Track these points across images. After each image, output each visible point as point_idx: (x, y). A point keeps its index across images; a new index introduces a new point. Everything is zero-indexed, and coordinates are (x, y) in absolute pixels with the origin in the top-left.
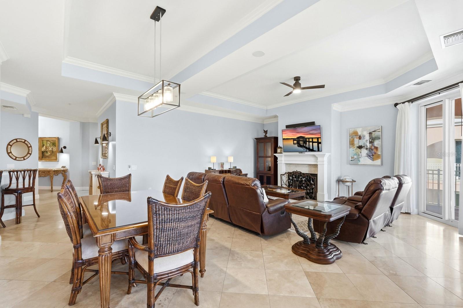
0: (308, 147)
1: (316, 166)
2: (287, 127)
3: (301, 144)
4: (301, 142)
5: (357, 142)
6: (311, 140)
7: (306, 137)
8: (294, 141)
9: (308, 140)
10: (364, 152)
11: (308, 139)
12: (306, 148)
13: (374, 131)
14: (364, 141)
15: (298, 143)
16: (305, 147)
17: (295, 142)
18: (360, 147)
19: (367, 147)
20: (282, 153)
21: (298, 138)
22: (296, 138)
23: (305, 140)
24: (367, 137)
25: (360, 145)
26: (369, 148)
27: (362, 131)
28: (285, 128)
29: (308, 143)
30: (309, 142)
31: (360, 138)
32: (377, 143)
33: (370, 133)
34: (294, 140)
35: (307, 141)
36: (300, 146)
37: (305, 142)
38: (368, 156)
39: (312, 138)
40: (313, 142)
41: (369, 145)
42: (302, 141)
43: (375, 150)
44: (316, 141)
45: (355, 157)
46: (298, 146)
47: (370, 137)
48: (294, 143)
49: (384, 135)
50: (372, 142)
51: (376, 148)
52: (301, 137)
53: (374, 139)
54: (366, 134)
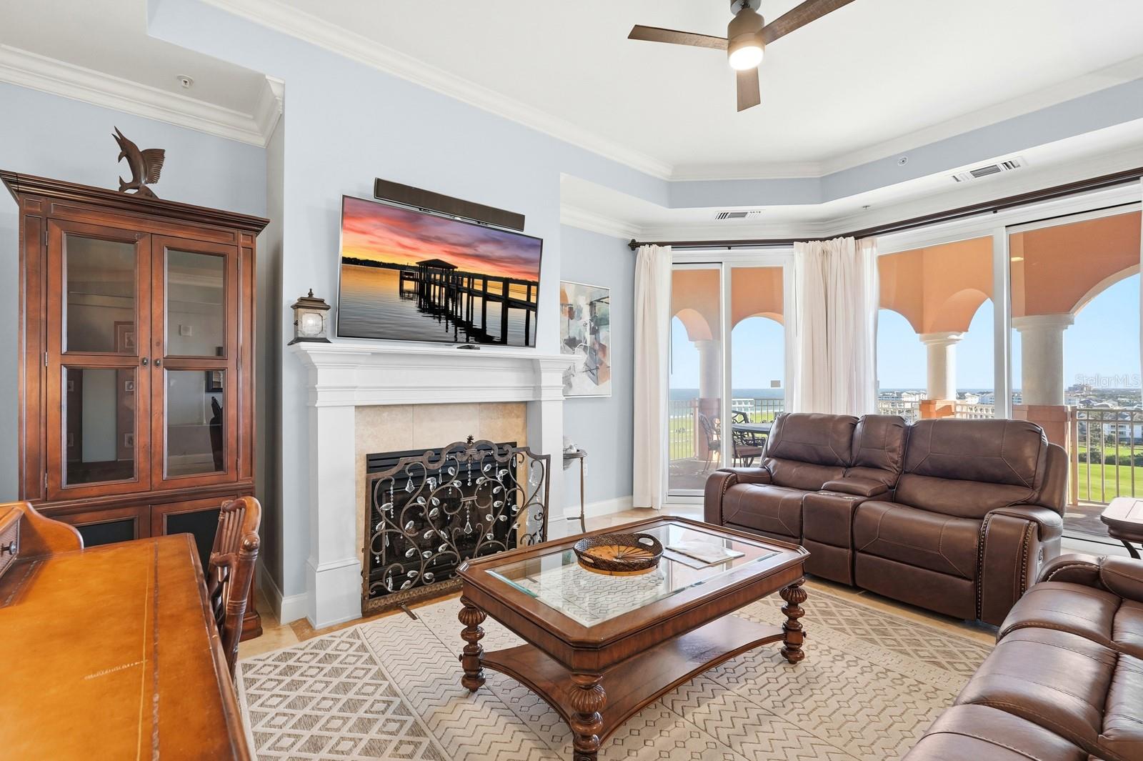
0: (464, 319)
2: (384, 188)
3: (437, 301)
4: (437, 288)
5: (567, 329)
6: (478, 285)
7: (460, 269)
8: (402, 279)
9: (465, 285)
10: (580, 358)
11: (466, 279)
12: (458, 322)
13: (599, 301)
14: (581, 323)
15: (422, 293)
16: (451, 317)
17: (410, 285)
18: (571, 344)
19: (586, 343)
20: (325, 341)
21: (426, 266)
22: (413, 264)
23: (455, 284)
24: (586, 316)
25: (572, 335)
26: (591, 349)
27: (576, 295)
28: (369, 192)
29: (465, 295)
30: (472, 293)
31: (571, 314)
32: (603, 333)
33: (591, 304)
34: (404, 273)
35: (461, 290)
36: (429, 308)
37: (453, 292)
38: (588, 370)
39: (485, 278)
40: (487, 297)
41: (589, 339)
42: (441, 286)
43: (600, 355)
44: (500, 293)
46: (422, 309)
47: (591, 315)
48: (402, 291)
49: (614, 310)
50: (594, 331)
51: (603, 348)
52: (437, 264)
53: (599, 322)
54: (583, 303)
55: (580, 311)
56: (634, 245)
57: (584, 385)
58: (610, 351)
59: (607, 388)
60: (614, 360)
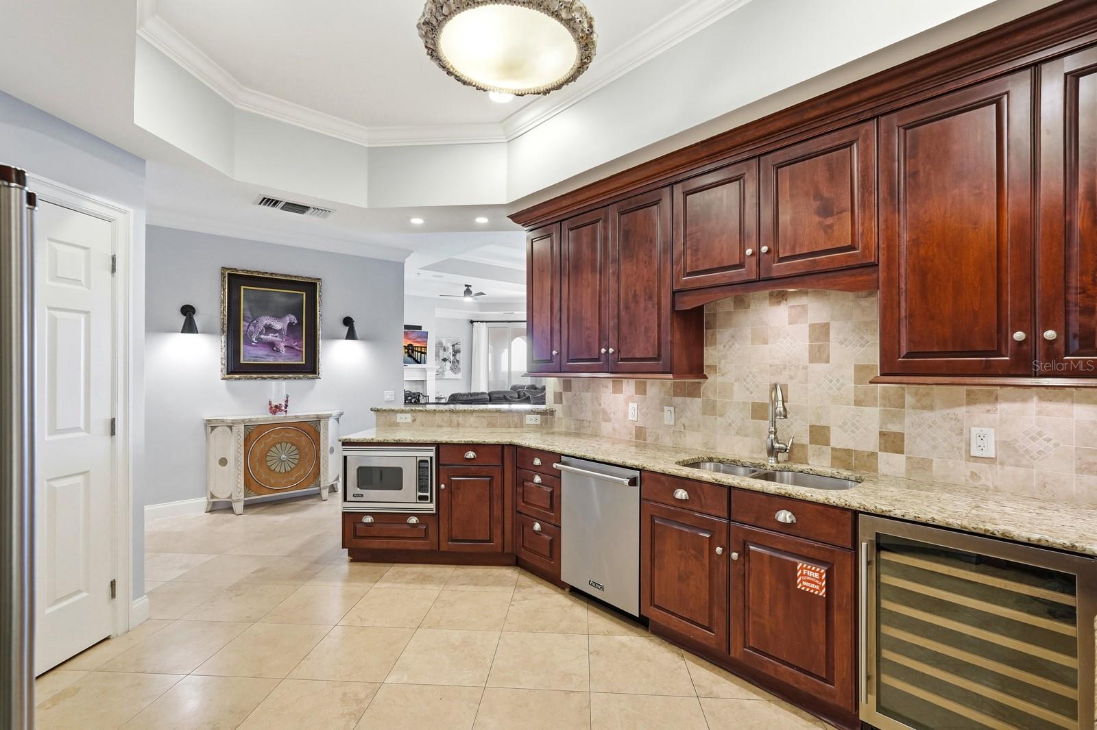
0: (414, 357)
1: (423, 382)
3: (410, 354)
4: (410, 350)
5: (443, 355)
6: (417, 349)
7: (414, 345)
10: (448, 365)
11: (415, 348)
12: (414, 359)
13: (456, 344)
14: (448, 353)
15: (408, 352)
18: (445, 360)
19: (450, 359)
22: (406, 345)
23: (413, 349)
24: (451, 350)
25: (445, 357)
26: (453, 362)
27: (447, 343)
30: (416, 351)
31: (445, 350)
32: (458, 355)
33: (453, 346)
34: (405, 348)
36: (409, 356)
37: (413, 351)
38: (452, 369)
39: (418, 347)
40: (418, 352)
41: (452, 358)
43: (457, 364)
45: (441, 370)
47: (453, 349)
48: (405, 352)
49: (463, 347)
50: (454, 355)
51: (458, 361)
52: (410, 344)
53: (456, 352)
54: (449, 346)
55: (448, 348)
56: (472, 322)
57: (449, 374)
58: (461, 362)
59: (459, 376)
60: (463, 365)
